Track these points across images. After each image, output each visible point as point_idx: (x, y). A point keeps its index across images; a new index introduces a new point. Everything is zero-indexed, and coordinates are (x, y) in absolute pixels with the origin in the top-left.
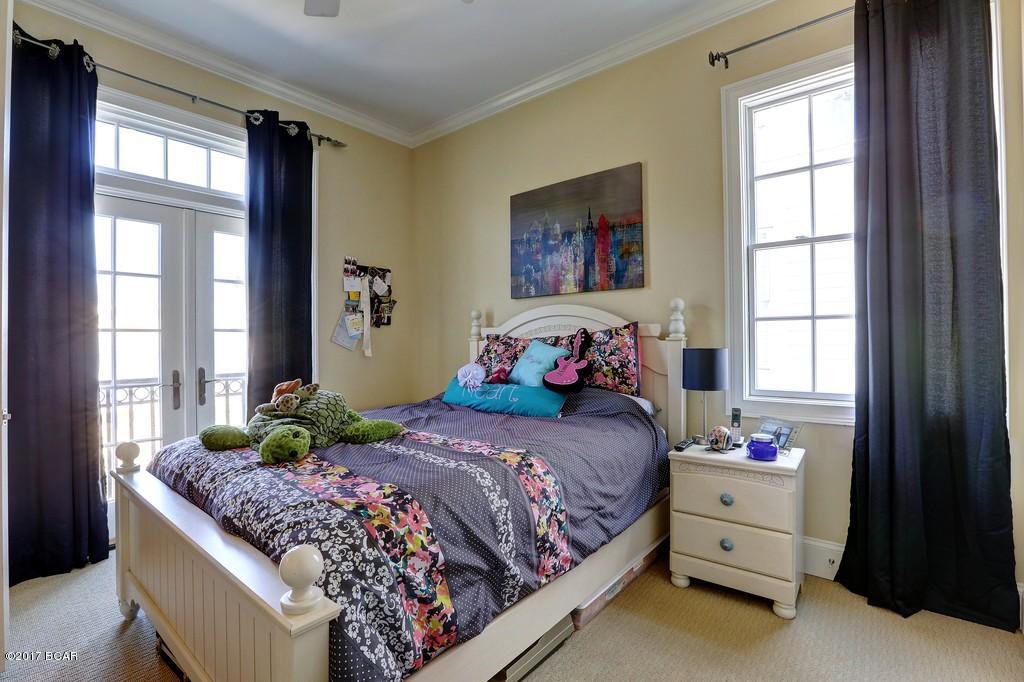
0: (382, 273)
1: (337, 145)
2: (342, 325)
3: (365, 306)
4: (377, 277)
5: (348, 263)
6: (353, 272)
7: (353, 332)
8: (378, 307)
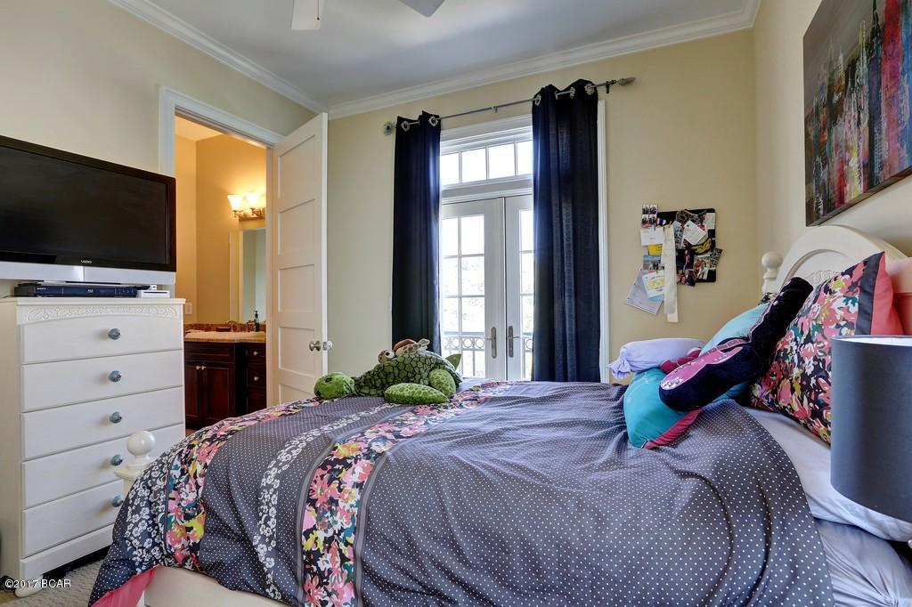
0: (699, 215)
1: (627, 82)
2: (639, 286)
3: (669, 260)
4: (689, 222)
5: (645, 212)
6: (653, 222)
7: (652, 293)
8: (692, 260)
